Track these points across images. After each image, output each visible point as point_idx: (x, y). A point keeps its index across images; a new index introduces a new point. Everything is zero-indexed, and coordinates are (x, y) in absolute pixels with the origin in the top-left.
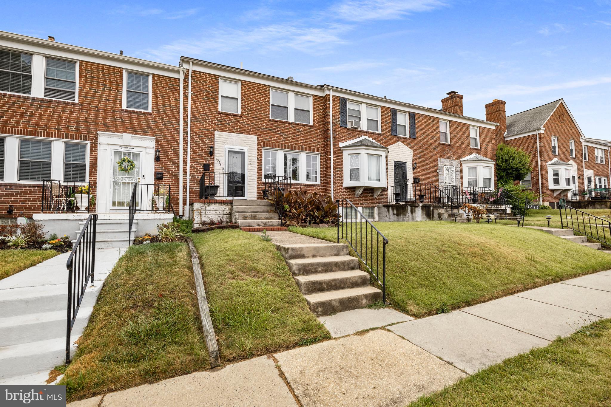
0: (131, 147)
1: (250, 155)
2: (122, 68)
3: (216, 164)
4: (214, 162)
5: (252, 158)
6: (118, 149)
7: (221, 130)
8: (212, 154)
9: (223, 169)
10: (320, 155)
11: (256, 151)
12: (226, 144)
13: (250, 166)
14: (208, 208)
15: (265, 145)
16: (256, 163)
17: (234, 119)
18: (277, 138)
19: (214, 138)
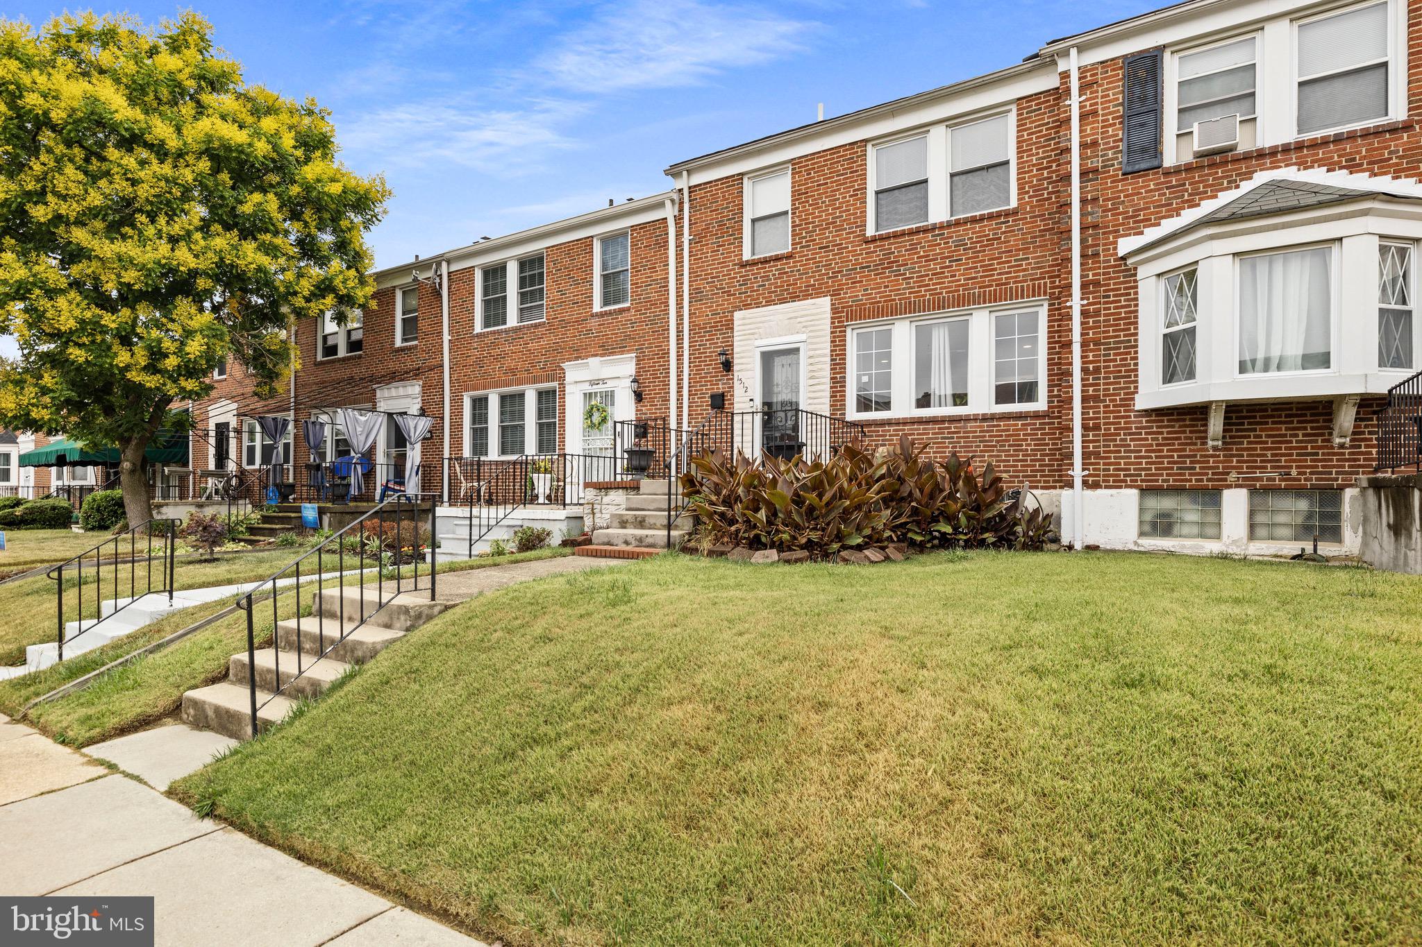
0: (604, 381)
1: (812, 353)
2: (592, 237)
3: (738, 391)
4: (733, 387)
5: (817, 360)
6: (587, 388)
7: (747, 306)
8: (728, 366)
9: (751, 400)
10: (1046, 304)
11: (828, 338)
12: (756, 336)
13: (812, 382)
14: (606, 500)
15: (852, 316)
16: (827, 373)
17: (773, 269)
18: (886, 287)
19: (732, 328)
